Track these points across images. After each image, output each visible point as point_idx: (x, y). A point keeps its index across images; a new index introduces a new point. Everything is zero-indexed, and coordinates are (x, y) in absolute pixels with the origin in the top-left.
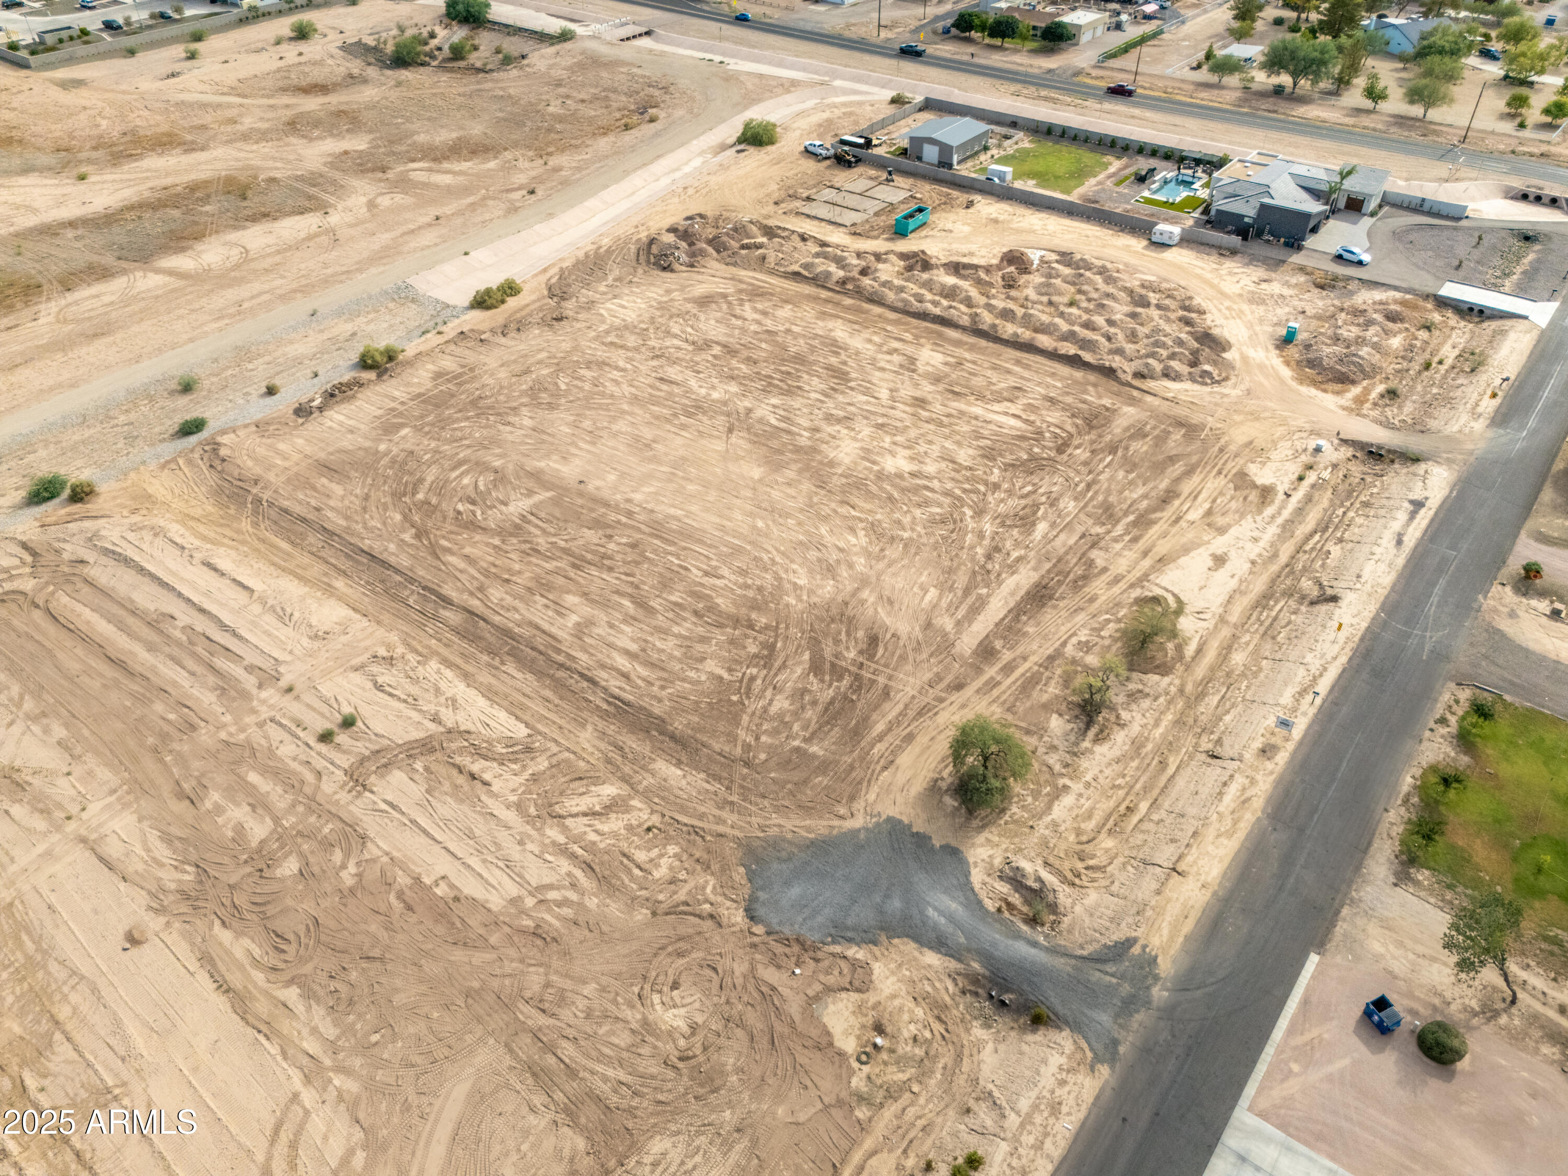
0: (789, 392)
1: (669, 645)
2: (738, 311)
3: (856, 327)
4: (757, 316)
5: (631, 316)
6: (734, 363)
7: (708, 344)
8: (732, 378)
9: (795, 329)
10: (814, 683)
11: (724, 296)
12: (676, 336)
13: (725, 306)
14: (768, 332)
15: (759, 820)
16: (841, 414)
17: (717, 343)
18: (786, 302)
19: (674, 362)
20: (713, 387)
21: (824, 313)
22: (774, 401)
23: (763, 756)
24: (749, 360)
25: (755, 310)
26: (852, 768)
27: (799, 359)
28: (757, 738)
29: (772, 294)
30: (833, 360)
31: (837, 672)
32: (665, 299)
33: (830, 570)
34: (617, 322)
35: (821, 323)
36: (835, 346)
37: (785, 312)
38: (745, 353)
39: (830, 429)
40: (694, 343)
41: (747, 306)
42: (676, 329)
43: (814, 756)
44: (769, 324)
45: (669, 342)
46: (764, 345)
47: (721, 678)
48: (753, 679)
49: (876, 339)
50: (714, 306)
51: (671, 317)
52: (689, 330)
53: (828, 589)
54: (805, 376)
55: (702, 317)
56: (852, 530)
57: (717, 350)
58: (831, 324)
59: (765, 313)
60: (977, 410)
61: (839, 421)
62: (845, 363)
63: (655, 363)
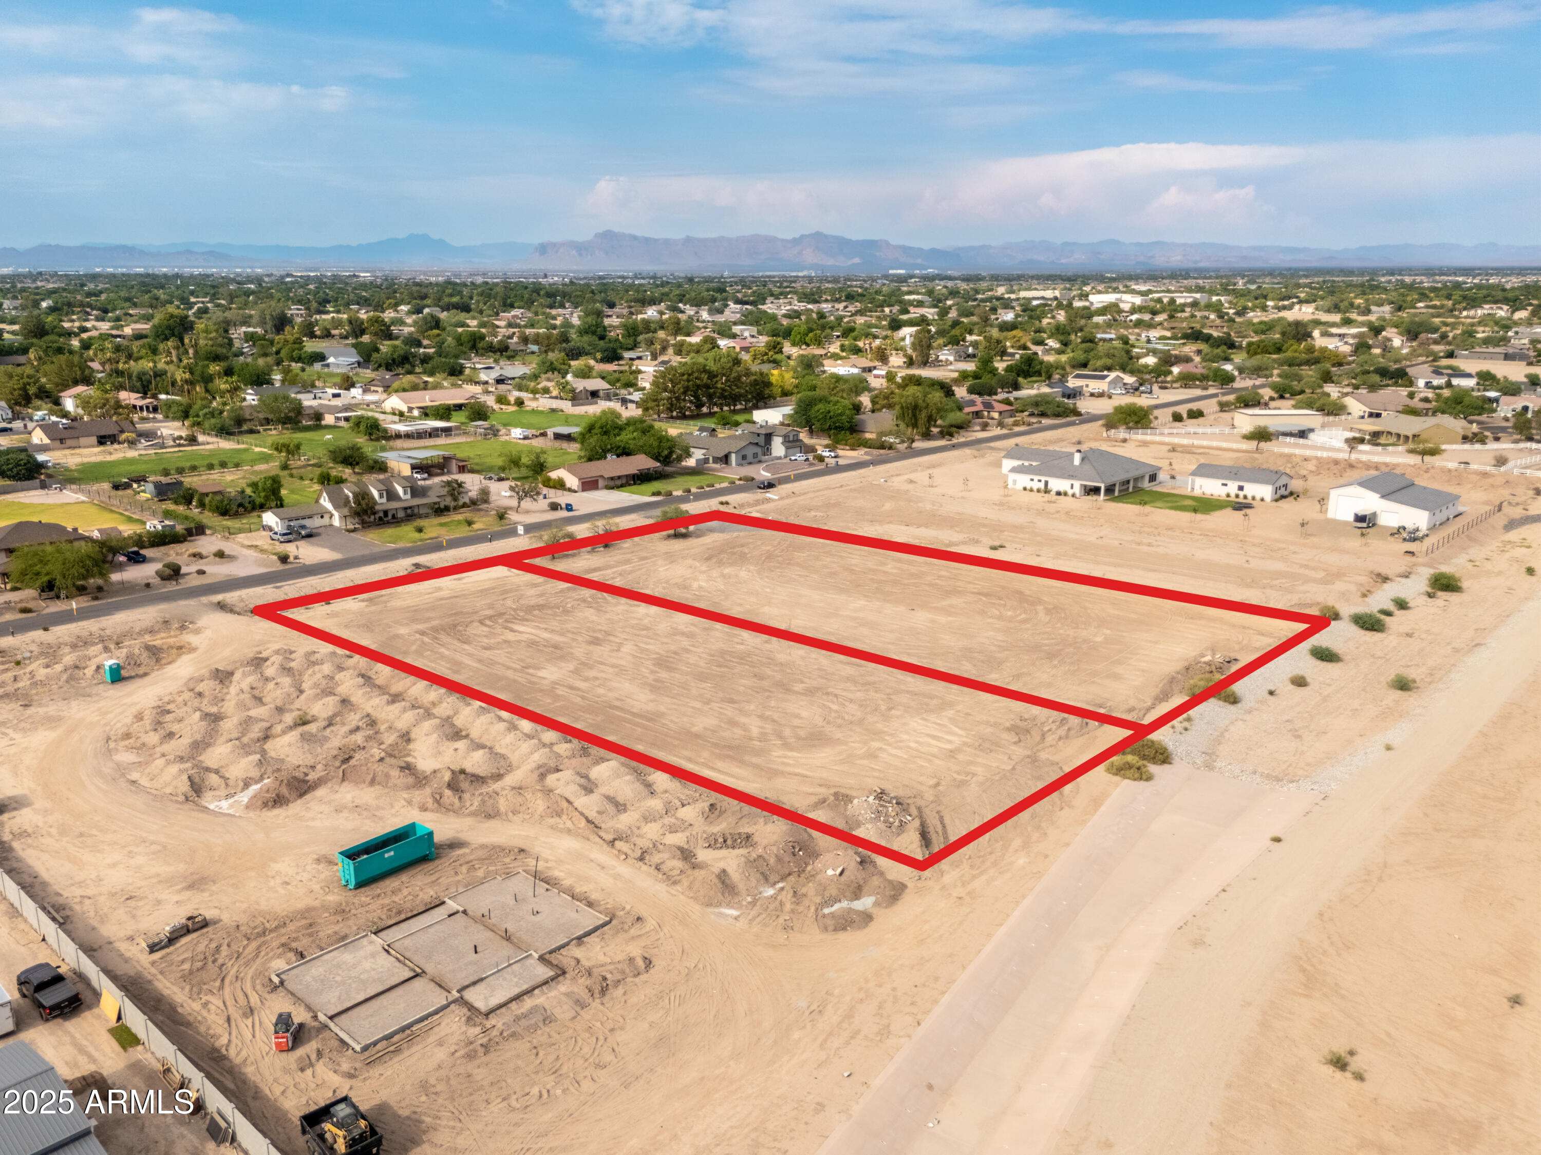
0: (722, 653)
2: (769, 727)
3: (618, 704)
4: (743, 720)
5: (915, 723)
6: (778, 676)
7: (810, 692)
8: (781, 664)
9: (698, 705)
10: (746, 551)
11: (786, 746)
12: (851, 701)
13: (787, 732)
14: (732, 701)
16: (678, 637)
17: (798, 693)
18: (697, 736)
19: (848, 679)
20: (803, 658)
21: (650, 720)
22: (742, 647)
24: (761, 678)
25: (745, 728)
27: (702, 677)
29: (716, 745)
30: (664, 675)
31: (735, 553)
32: (876, 744)
33: (723, 576)
34: (933, 717)
35: (662, 708)
36: (657, 687)
37: (701, 724)
38: (765, 684)
39: (693, 628)
40: (828, 694)
41: (755, 731)
42: (852, 708)
44: (729, 711)
45: (860, 695)
46: (741, 689)
49: (601, 691)
50: (802, 733)
51: (861, 722)
52: (835, 707)
53: (728, 570)
54: (702, 664)
55: (818, 721)
56: (700, 587)
57: (798, 687)
58: (651, 707)
59: (732, 723)
60: (546, 635)
61: (683, 634)
62: (652, 672)
63: (872, 679)
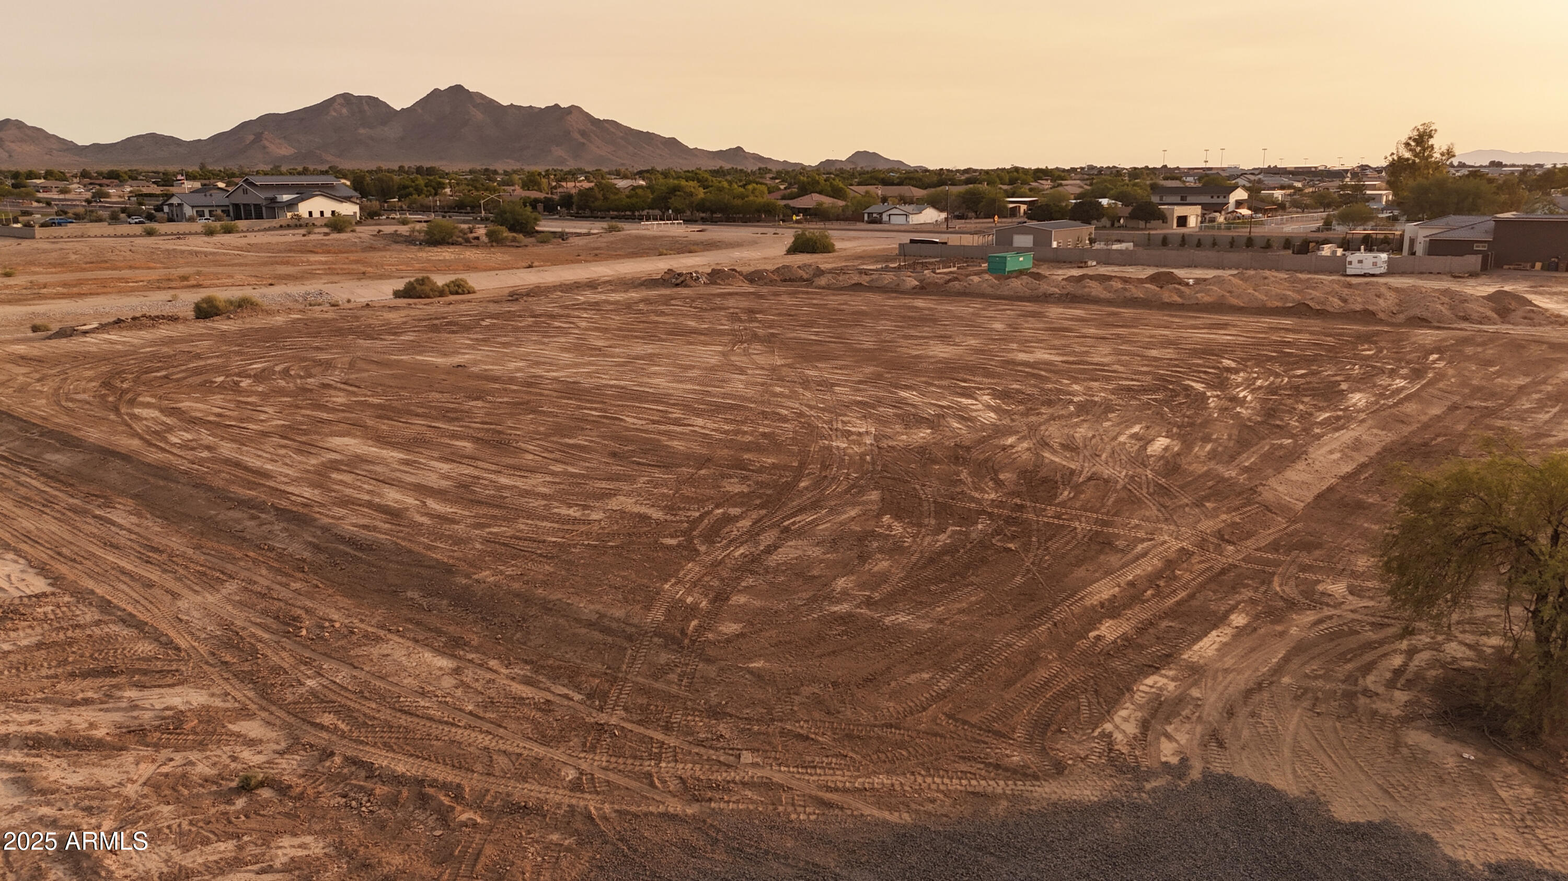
1: (535, 482)
2: (771, 298)
4: (798, 299)
10: (895, 527)
13: (752, 296)
15: (686, 769)
17: (736, 308)
21: (896, 297)
22: (817, 330)
23: (730, 628)
26: (1032, 658)
28: (720, 598)
31: (957, 515)
33: (924, 422)
37: (840, 297)
39: (911, 341)
43: (900, 632)
46: (805, 309)
47: (644, 518)
48: (729, 519)
49: (976, 306)
53: (919, 436)
54: (868, 320)
56: (965, 395)
59: (809, 298)
